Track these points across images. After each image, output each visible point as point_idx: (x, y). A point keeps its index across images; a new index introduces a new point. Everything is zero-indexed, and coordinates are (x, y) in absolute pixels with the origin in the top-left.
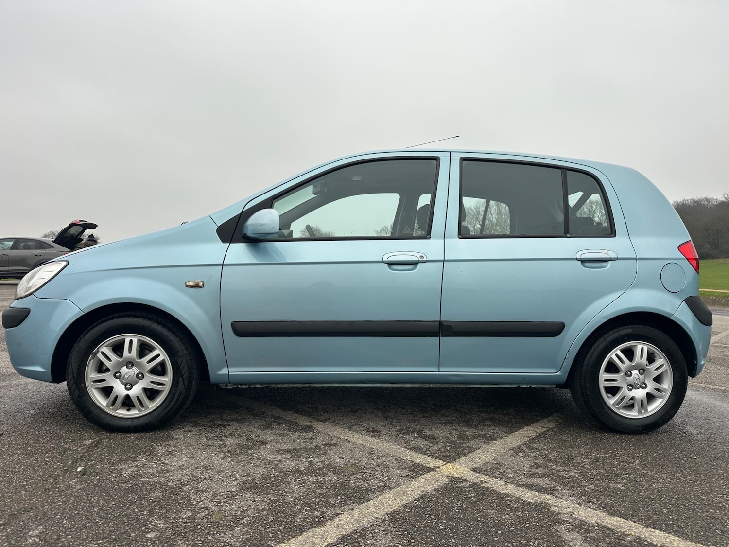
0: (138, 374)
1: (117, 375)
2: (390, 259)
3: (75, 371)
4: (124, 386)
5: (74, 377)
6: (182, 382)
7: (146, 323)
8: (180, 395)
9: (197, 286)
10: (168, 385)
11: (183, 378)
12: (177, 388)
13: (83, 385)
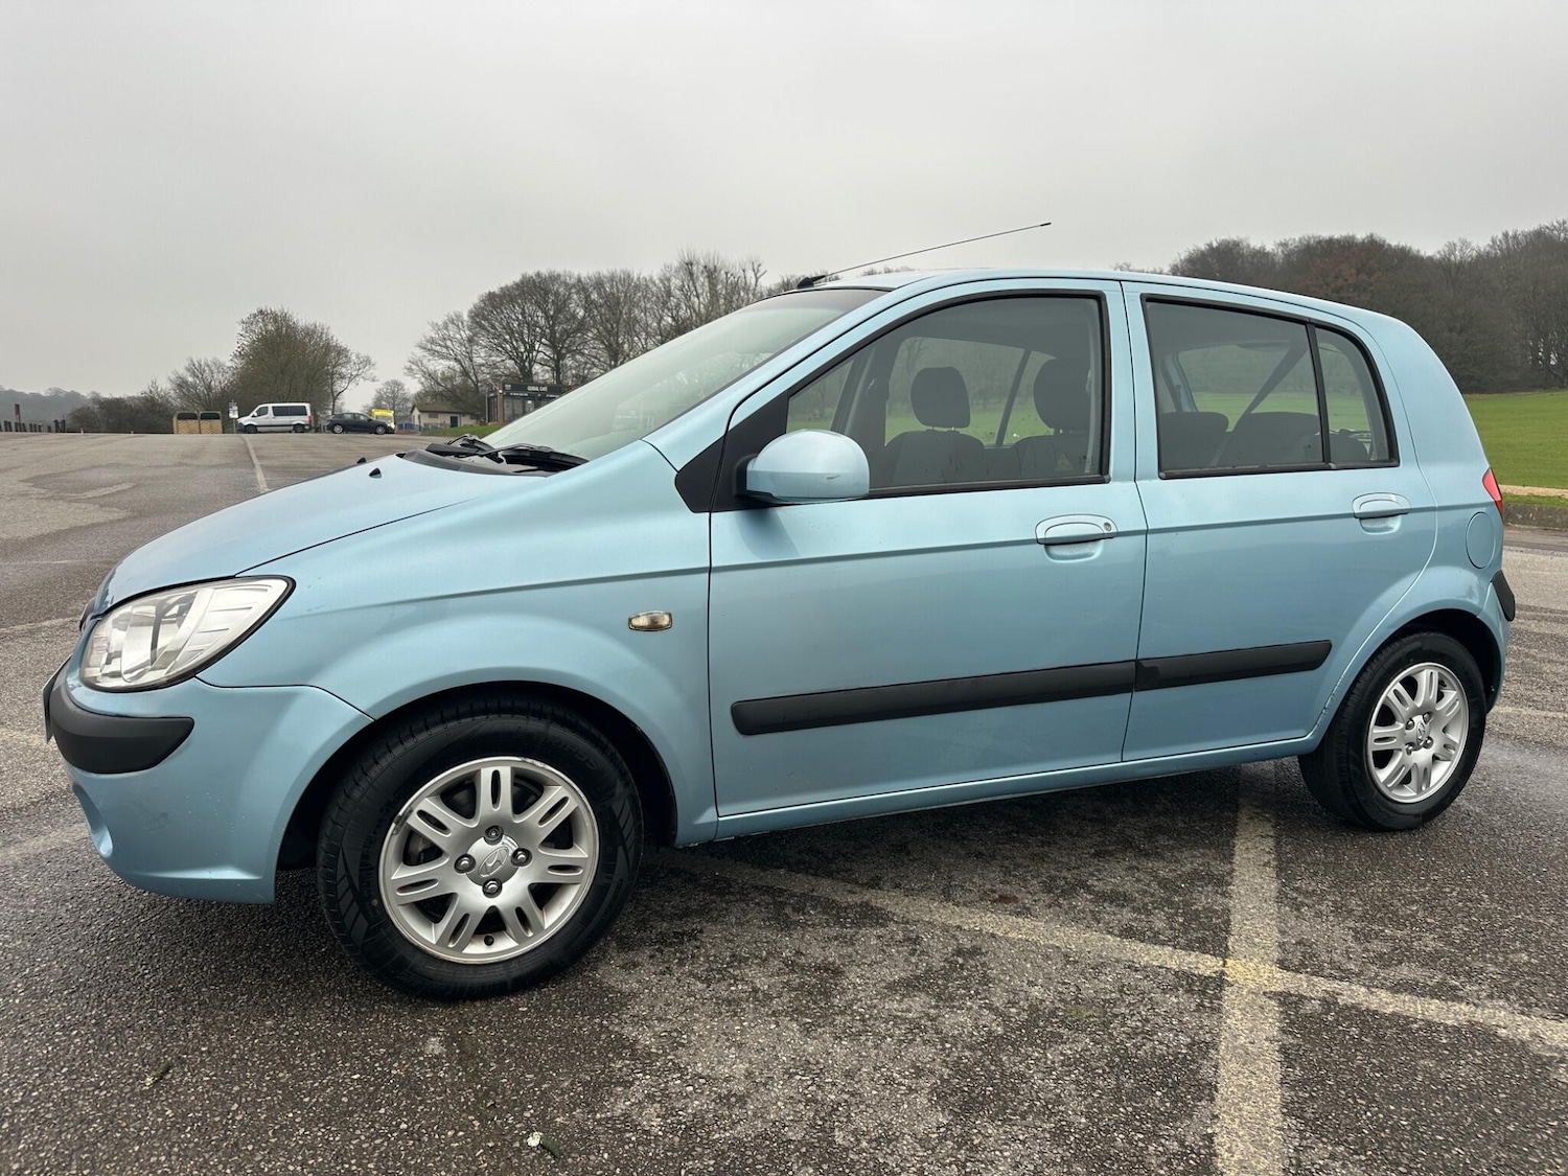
0: (515, 854)
1: (465, 862)
2: (1053, 534)
3: (355, 871)
4: (481, 888)
5: (352, 886)
6: (624, 856)
7: (534, 725)
8: (618, 887)
9: (654, 627)
10: (589, 867)
11: (625, 848)
12: (613, 873)
13: (375, 902)
